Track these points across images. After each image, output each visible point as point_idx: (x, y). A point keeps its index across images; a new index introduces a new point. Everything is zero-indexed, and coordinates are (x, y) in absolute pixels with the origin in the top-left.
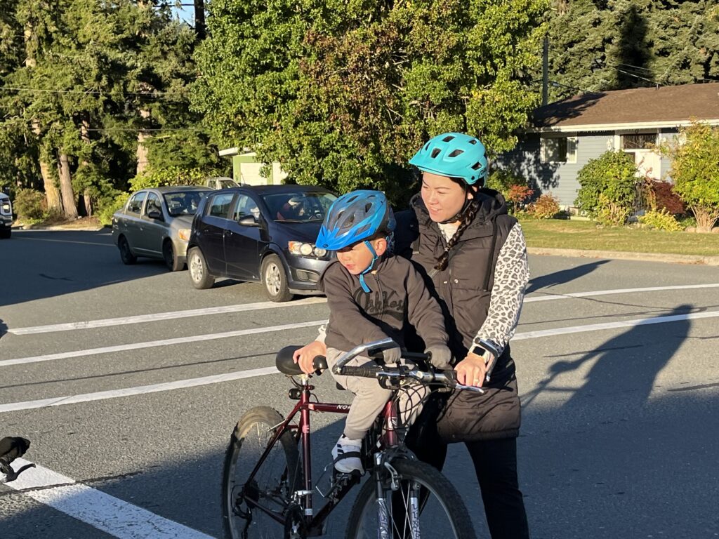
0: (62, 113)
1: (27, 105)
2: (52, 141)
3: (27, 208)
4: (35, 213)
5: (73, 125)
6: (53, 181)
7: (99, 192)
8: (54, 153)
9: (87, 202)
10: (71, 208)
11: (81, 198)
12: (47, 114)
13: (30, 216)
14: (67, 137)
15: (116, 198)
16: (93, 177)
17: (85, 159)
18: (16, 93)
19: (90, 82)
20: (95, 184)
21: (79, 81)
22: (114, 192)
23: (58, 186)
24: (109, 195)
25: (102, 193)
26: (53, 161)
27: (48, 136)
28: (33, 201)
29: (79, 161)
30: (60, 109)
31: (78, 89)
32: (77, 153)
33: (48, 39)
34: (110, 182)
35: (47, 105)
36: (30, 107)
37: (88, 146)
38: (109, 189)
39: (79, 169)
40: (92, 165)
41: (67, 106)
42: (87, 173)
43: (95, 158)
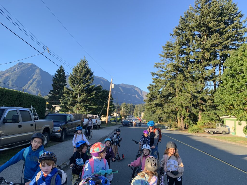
0: (183, 107)
1: (175, 104)
3: (174, 126)
4: (176, 127)
5: (185, 109)
6: (180, 121)
7: (189, 124)
8: (180, 115)
9: (187, 126)
10: (183, 127)
11: (186, 125)
12: (179, 107)
13: (175, 127)
14: (183, 111)
15: (193, 126)
16: (188, 121)
17: (187, 116)
18: (173, 102)
19: (189, 100)
20: (189, 122)
21: (186, 100)
22: (193, 124)
23: (181, 122)
24: (192, 125)
25: (190, 124)
26: (180, 116)
27: (179, 111)
28: (176, 125)
29: (186, 117)
30: (182, 106)
31: (186, 101)
32: (185, 115)
33: (181, 91)
34: (192, 122)
35: (179, 105)
37: (188, 114)
38: (192, 124)
39: (186, 119)
40: (188, 118)
41: (184, 105)
42: (187, 120)
43: (189, 116)
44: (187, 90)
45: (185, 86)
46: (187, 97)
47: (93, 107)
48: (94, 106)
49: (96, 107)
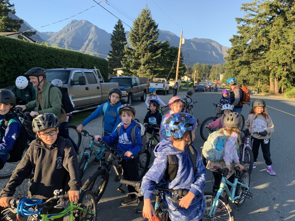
0: (279, 64)
1: (268, 61)
2: (274, 71)
3: (265, 90)
4: (267, 91)
5: (282, 67)
7: (286, 87)
8: (274, 75)
9: (282, 89)
10: (277, 91)
11: (281, 88)
12: (274, 64)
13: (265, 92)
14: (279, 70)
15: (292, 89)
16: (286, 82)
17: (284, 77)
18: (265, 58)
19: (289, 54)
20: (286, 84)
21: (285, 54)
22: (291, 87)
23: (274, 84)
24: (289, 88)
25: (288, 87)
26: (274, 77)
28: (267, 88)
29: (282, 77)
30: (278, 62)
31: (284, 56)
32: (282, 75)
33: (278, 42)
34: (290, 84)
35: (274, 61)
36: (269, 62)
37: (285, 73)
38: (290, 86)
39: (282, 80)
40: (286, 78)
41: (281, 62)
42: (284, 81)
43: (287, 76)
44: (288, 40)
45: (286, 35)
46: (287, 49)
47: (159, 69)
48: (161, 68)
49: (163, 69)
